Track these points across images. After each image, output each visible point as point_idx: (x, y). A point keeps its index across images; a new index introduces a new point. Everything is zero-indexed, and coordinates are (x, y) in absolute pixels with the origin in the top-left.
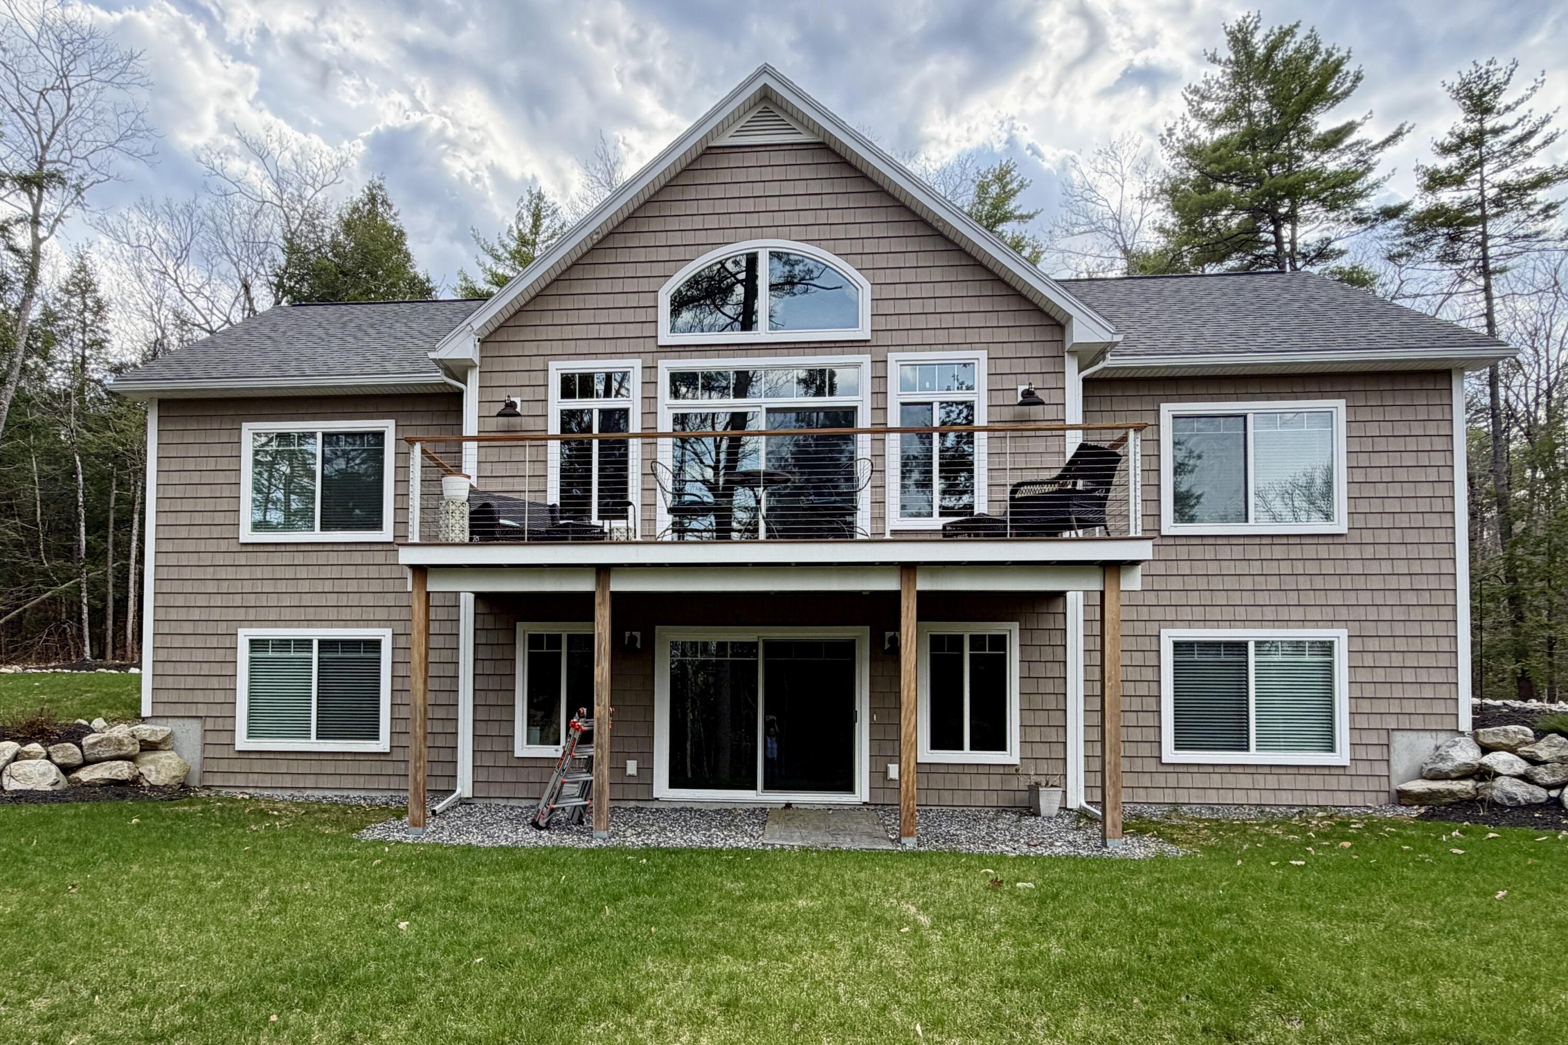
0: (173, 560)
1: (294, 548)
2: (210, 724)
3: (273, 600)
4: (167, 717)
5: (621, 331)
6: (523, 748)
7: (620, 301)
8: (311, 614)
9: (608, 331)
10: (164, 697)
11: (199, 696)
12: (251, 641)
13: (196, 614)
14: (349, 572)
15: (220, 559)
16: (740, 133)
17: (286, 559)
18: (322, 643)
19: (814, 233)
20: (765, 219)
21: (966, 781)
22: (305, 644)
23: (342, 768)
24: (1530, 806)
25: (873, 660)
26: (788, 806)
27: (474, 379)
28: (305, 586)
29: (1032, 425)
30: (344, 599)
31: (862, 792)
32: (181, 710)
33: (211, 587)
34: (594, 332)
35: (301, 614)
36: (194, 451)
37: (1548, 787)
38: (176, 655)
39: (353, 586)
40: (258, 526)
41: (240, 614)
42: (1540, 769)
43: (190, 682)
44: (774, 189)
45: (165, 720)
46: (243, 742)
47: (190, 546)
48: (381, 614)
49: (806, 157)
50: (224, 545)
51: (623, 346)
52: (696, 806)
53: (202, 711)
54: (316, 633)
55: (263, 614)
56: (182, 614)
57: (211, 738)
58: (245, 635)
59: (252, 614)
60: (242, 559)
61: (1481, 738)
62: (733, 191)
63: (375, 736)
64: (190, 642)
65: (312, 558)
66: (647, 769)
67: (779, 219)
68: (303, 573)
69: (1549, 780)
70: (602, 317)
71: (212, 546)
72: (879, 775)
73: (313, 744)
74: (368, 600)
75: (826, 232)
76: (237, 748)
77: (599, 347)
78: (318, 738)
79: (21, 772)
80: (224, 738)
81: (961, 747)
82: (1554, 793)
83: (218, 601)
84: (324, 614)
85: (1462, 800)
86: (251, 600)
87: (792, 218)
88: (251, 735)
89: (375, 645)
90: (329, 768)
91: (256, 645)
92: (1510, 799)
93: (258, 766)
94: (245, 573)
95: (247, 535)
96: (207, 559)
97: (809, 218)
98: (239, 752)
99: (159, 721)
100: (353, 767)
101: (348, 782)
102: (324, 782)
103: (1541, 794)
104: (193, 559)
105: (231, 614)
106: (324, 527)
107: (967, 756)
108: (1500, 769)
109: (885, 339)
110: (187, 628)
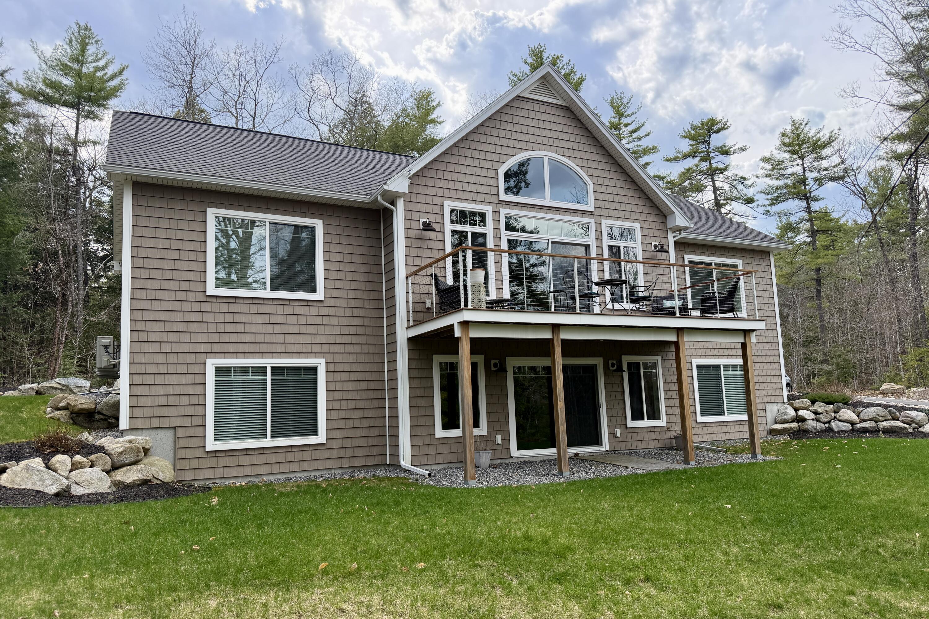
0: (146, 305)
1: (250, 301)
2: (181, 432)
3: (234, 338)
4: (142, 429)
5: (479, 189)
6: (440, 433)
7: (478, 171)
8: (264, 348)
9: (473, 188)
10: (139, 412)
11: (171, 411)
12: (216, 368)
13: (167, 348)
14: (293, 320)
15: (187, 306)
16: (532, 92)
17: (244, 308)
18: (273, 369)
19: (566, 152)
20: (545, 141)
21: (646, 436)
22: (262, 370)
23: (290, 457)
24: (821, 431)
25: (605, 375)
26: (577, 455)
27: (400, 204)
28: (258, 328)
29: (656, 261)
30: (289, 339)
31: (606, 445)
32: (155, 423)
33: (181, 327)
34: (465, 187)
35: (256, 348)
36: (164, 223)
37: (825, 423)
38: (149, 380)
39: (295, 329)
40: (219, 283)
41: (206, 348)
42: (821, 416)
43: (163, 401)
44: (547, 125)
45: (140, 432)
46: (211, 445)
47: (162, 295)
48: (316, 348)
49: (560, 112)
50: (191, 296)
51: (481, 197)
52: (532, 460)
53: (175, 422)
54: (269, 362)
55: (226, 348)
56: (156, 347)
57: (182, 443)
58: (211, 364)
59: (216, 348)
60: (207, 307)
61: (794, 405)
62: (529, 122)
63: (315, 432)
64: (163, 369)
65: (264, 309)
66: (506, 440)
67: (551, 142)
68: (257, 319)
69: (825, 420)
70: (470, 179)
71: (181, 296)
72: (612, 434)
73: (269, 442)
74: (307, 339)
75: (572, 153)
76: (207, 449)
77: (468, 196)
78: (272, 437)
79: (83, 479)
80: (196, 442)
81: (643, 419)
82: (827, 425)
83: (187, 337)
84: (273, 348)
85: (795, 432)
86: (215, 338)
87: (557, 142)
88: (217, 438)
89: (314, 370)
90: (280, 458)
91: (219, 371)
92: (815, 429)
93: (223, 462)
94: (210, 317)
95: (211, 290)
96: (176, 306)
97: (564, 144)
98: (208, 452)
99: (134, 432)
100: (298, 456)
101: (294, 467)
102: (276, 468)
103: (823, 426)
104: (165, 306)
105: (198, 348)
106: (272, 288)
107: (646, 423)
108: (807, 417)
109: (599, 212)
110: (160, 358)
